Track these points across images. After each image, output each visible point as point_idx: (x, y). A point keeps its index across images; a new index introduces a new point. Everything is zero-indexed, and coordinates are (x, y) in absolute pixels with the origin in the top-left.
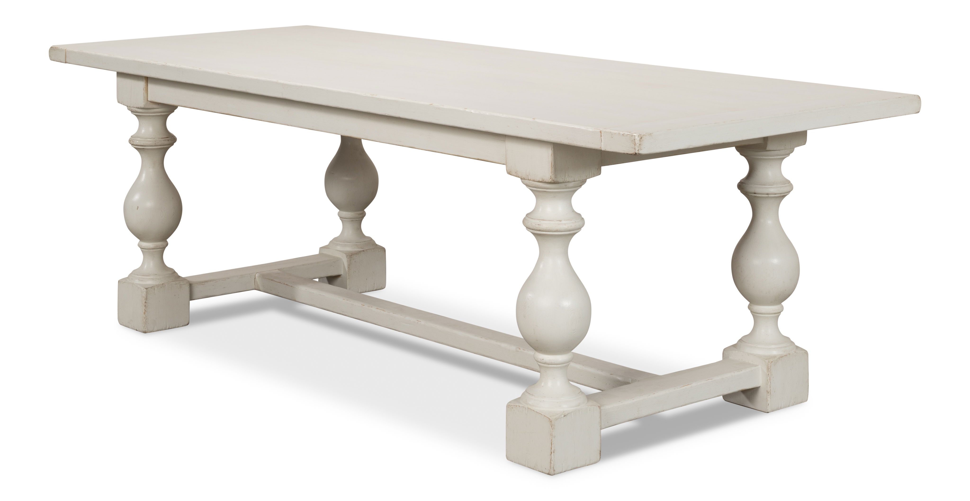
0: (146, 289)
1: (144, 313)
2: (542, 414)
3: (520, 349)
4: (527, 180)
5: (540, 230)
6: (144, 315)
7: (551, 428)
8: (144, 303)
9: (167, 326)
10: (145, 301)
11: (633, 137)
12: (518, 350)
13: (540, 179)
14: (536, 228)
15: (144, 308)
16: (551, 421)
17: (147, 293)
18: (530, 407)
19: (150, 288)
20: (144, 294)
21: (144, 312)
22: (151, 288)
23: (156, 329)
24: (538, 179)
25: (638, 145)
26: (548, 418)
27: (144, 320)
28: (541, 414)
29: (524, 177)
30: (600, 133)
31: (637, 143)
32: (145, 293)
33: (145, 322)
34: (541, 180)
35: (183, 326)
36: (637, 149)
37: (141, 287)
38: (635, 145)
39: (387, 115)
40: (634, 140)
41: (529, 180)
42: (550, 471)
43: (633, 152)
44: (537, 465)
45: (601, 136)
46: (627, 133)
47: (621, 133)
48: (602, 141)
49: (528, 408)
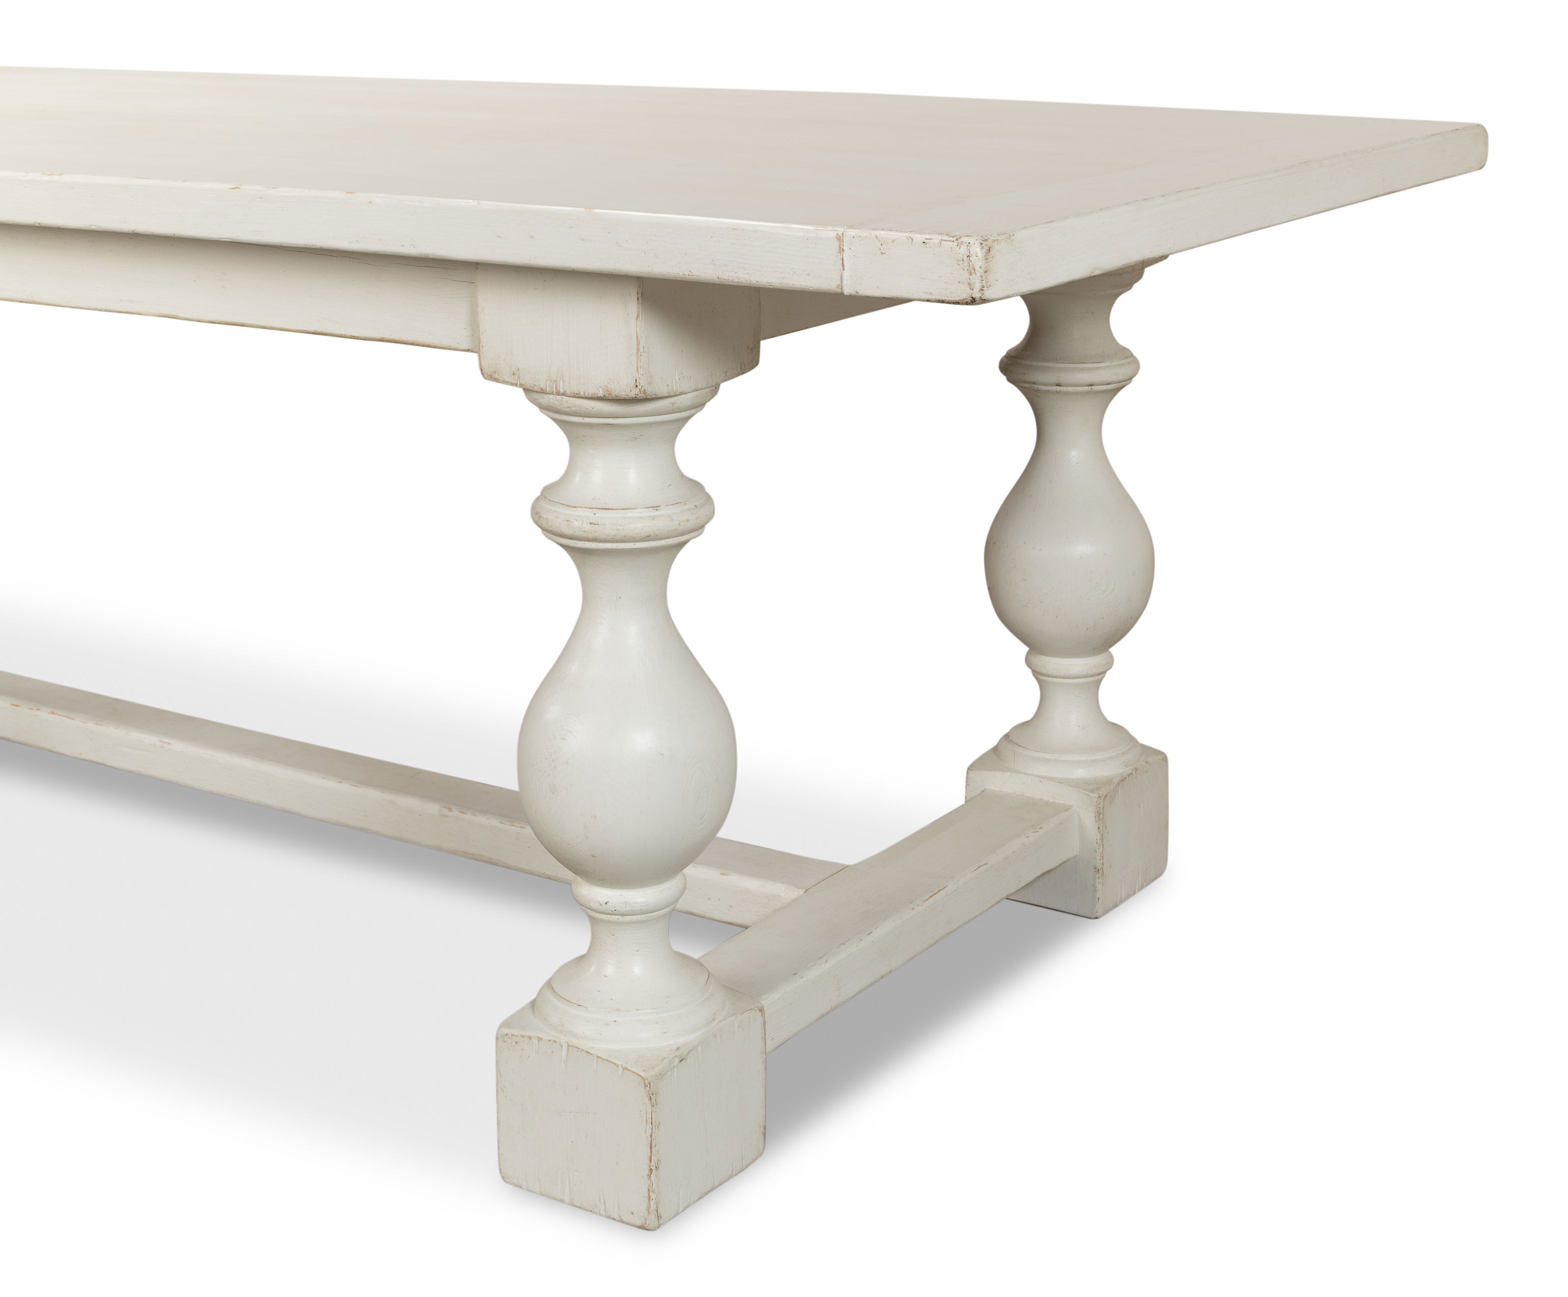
2: (619, 1063)
3: (450, 810)
4: (552, 393)
5: (595, 540)
7: (648, 1102)
11: (964, 247)
12: (445, 811)
13: (597, 391)
14: (584, 535)
16: (647, 1083)
18: (575, 1041)
24: (591, 390)
25: (979, 272)
26: (637, 1074)
28: (615, 1064)
29: (543, 385)
30: (837, 243)
31: (977, 268)
34: (601, 393)
36: (978, 286)
38: (971, 274)
40: (965, 258)
41: (558, 394)
42: (646, 1220)
43: (965, 295)
44: (602, 1201)
45: (841, 250)
46: (940, 237)
47: (919, 238)
48: (843, 266)
49: (569, 1046)
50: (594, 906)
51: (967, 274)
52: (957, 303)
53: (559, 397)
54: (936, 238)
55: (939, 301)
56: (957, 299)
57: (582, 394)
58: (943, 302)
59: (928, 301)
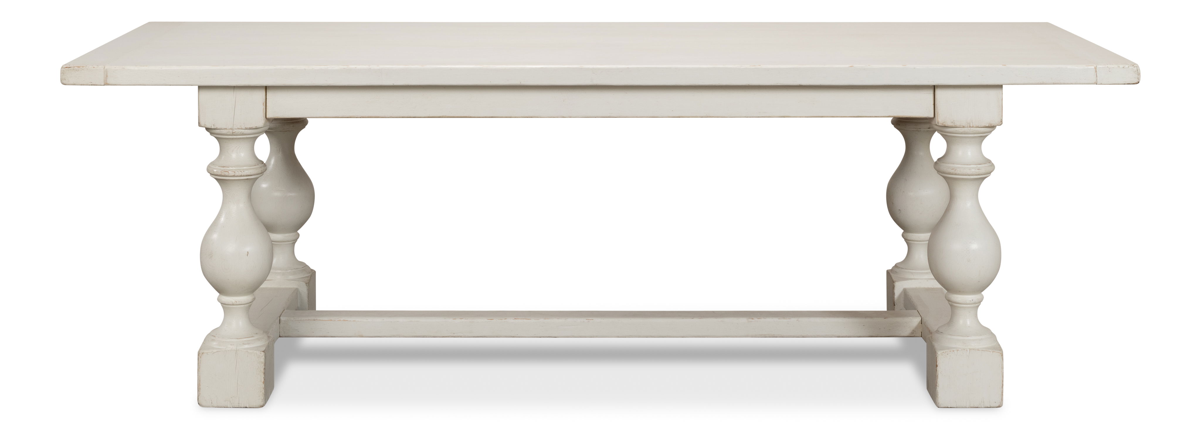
0: (264, 352)
8: (262, 370)
10: (264, 368)
13: (986, 125)
20: (263, 359)
21: (263, 381)
22: (266, 350)
24: (983, 125)
27: (264, 392)
29: (964, 125)
30: (1095, 69)
36: (1139, 78)
37: (255, 352)
39: (779, 84)
40: (1137, 71)
41: (970, 127)
43: (1136, 82)
44: (983, 401)
45: (1096, 71)
46: (1128, 65)
47: (1121, 66)
48: (1097, 76)
49: (970, 350)
50: (968, 302)
51: (1137, 75)
52: (1134, 84)
53: (969, 128)
54: (1127, 66)
55: (1128, 84)
56: (1134, 83)
57: (980, 126)
58: (1129, 84)
59: (1124, 84)
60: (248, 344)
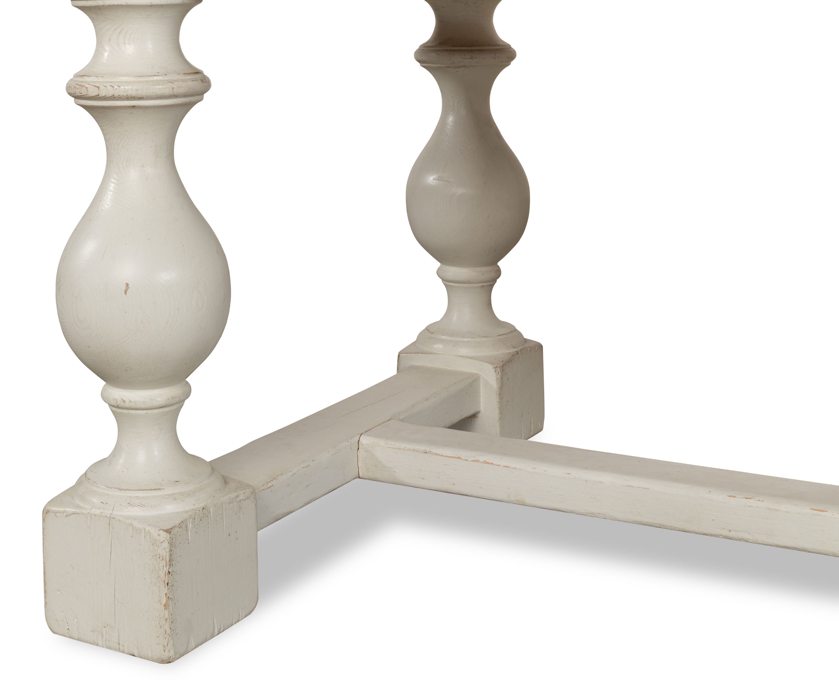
0: (168, 531)
1: (165, 605)
6: (166, 612)
8: (162, 574)
9: (216, 627)
10: (166, 569)
15: (166, 591)
17: (171, 544)
19: (177, 529)
20: (164, 550)
21: (164, 602)
22: (180, 526)
23: (193, 644)
27: (167, 627)
32: (166, 545)
33: (168, 631)
35: (246, 616)
37: (148, 528)
60: (142, 506)
